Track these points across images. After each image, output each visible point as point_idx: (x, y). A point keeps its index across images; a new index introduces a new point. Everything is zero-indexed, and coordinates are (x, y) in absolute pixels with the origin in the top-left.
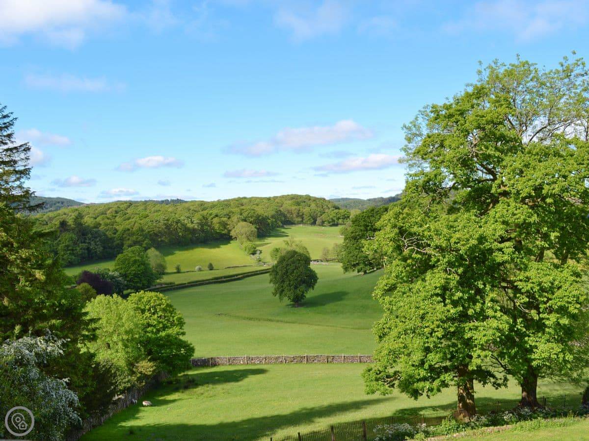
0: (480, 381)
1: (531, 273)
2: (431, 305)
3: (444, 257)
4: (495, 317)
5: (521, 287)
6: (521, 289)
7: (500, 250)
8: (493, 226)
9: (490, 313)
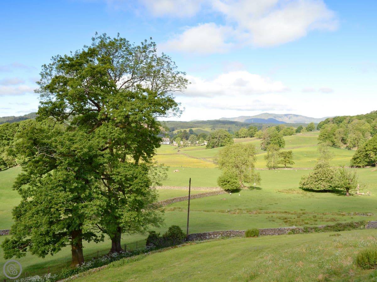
0: (86, 240)
1: (121, 170)
2: (55, 193)
3: (66, 160)
4: (98, 198)
5: (114, 179)
6: (114, 180)
7: (102, 155)
8: (97, 140)
9: (95, 195)
